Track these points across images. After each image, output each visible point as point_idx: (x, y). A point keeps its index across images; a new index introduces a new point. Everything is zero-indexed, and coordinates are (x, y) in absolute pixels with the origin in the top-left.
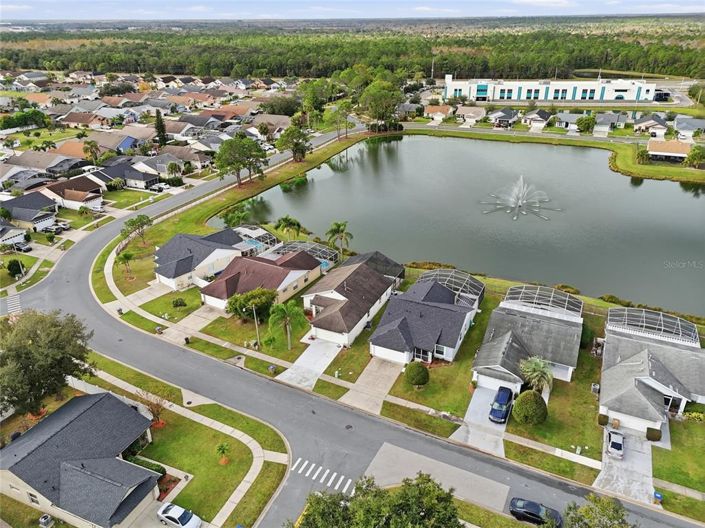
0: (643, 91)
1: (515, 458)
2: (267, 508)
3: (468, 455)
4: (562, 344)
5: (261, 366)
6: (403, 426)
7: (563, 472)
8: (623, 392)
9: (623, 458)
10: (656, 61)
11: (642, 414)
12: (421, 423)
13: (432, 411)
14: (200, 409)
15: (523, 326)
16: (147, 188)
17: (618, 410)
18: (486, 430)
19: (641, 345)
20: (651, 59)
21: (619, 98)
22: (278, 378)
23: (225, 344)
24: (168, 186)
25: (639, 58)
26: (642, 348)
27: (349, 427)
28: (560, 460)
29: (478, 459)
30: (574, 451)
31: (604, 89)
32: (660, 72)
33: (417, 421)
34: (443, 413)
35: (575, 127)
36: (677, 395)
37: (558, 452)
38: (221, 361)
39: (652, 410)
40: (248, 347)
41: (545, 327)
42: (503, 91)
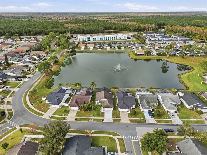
0: (125, 37)
1: (159, 123)
2: (126, 147)
3: (151, 125)
4: (154, 99)
5: (97, 120)
6: (136, 123)
7: (167, 123)
8: (169, 106)
9: (174, 117)
10: (122, 28)
11: (174, 109)
12: (139, 122)
13: (139, 119)
14: (93, 133)
15: (146, 97)
16: (16, 80)
17: (170, 109)
18: (151, 119)
19: (167, 96)
20: (121, 27)
21: (120, 39)
22: (104, 121)
23: (85, 118)
24: (23, 78)
25: (118, 27)
26: (167, 97)
27: (127, 127)
28: (165, 121)
29: (153, 125)
30: (166, 118)
31: (117, 37)
32: (123, 31)
33: (138, 121)
34: (141, 119)
35: (117, 48)
36: (176, 104)
37: (164, 119)
38: (88, 122)
39: (175, 107)
40: (91, 117)
41: (150, 97)
42: (94, 38)
